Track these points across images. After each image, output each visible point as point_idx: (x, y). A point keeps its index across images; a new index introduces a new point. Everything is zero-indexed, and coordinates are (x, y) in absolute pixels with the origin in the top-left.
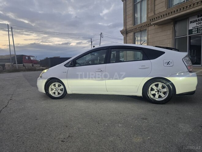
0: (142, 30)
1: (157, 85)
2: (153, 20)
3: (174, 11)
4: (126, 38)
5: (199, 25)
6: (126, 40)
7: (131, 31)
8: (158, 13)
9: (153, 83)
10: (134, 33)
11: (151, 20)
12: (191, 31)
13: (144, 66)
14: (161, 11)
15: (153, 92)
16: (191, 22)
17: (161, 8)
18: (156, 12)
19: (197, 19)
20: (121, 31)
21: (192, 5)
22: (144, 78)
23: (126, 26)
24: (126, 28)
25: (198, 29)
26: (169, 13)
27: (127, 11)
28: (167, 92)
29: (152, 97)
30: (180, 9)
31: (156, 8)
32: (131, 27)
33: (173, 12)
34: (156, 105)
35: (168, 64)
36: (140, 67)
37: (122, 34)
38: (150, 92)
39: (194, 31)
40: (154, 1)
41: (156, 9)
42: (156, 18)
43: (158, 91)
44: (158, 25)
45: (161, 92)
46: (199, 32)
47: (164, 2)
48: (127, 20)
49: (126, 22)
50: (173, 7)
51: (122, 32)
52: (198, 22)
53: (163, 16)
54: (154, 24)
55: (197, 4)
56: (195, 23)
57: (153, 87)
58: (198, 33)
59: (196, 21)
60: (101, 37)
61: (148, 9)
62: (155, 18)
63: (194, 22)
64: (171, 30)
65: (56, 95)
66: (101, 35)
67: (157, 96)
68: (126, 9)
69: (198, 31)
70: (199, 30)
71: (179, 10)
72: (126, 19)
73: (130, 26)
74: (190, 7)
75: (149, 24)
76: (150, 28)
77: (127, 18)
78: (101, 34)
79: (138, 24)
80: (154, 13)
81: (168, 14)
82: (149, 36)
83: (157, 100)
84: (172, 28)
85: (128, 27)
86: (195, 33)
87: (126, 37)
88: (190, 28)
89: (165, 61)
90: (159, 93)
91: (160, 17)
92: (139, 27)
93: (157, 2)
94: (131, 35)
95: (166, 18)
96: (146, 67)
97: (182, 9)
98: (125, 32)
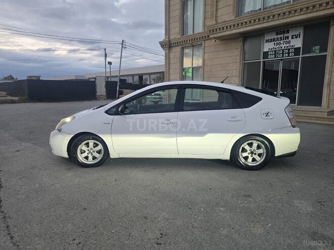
0: (194, 44)
1: (250, 145)
2: (213, 31)
3: (246, 22)
4: (169, 55)
5: (277, 46)
6: (169, 59)
7: (177, 44)
8: (222, 22)
9: (247, 141)
10: (183, 49)
11: (210, 31)
12: (266, 55)
13: (235, 117)
14: (227, 19)
15: (245, 154)
16: (267, 41)
17: (226, 14)
18: (220, 20)
19: (276, 37)
20: (160, 43)
21: (271, 17)
22: (234, 134)
23: (169, 35)
24: (169, 38)
25: (275, 51)
26: (238, 24)
27: (171, 10)
28: (264, 153)
29: (243, 161)
30: (255, 20)
31: (220, 12)
32: (178, 37)
33: (244, 23)
34: (249, 171)
35: (267, 115)
36: (230, 119)
37: (162, 47)
38: (242, 154)
39: (270, 55)
40: (217, 2)
41: (218, 15)
42: (218, 30)
43: (252, 153)
44: (221, 40)
45: (255, 154)
46: (278, 57)
47: (232, 6)
48: (171, 25)
49: (169, 28)
50: (243, 15)
51: (162, 45)
52: (276, 42)
53: (229, 27)
54: (215, 38)
55: (278, 17)
56: (273, 43)
57: (245, 147)
58: (275, 57)
59: (274, 40)
60: (122, 47)
61: (205, 12)
62: (216, 29)
63: (271, 41)
64: (239, 50)
65: (90, 161)
66: (122, 44)
67: (250, 159)
68: (169, 7)
69: (275, 54)
70: (278, 54)
71: (253, 21)
72: (169, 24)
73: (175, 35)
74: (268, 19)
75: (207, 36)
76: (207, 43)
77: (171, 22)
78: (123, 42)
79: (189, 34)
80: (216, 21)
81: (236, 25)
82: (206, 55)
83: (250, 164)
84: (240, 48)
85: (172, 37)
86: (271, 57)
87: (169, 53)
88: (266, 50)
89: (263, 111)
90: (253, 155)
91: (225, 28)
92: (190, 39)
93: (221, 4)
94: (176, 51)
95: (234, 32)
96: (237, 119)
97: (257, 20)
98: (167, 45)
